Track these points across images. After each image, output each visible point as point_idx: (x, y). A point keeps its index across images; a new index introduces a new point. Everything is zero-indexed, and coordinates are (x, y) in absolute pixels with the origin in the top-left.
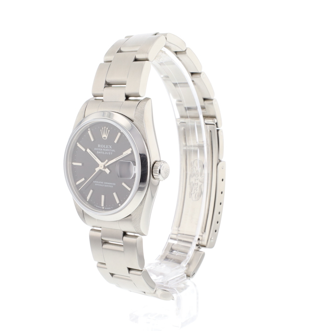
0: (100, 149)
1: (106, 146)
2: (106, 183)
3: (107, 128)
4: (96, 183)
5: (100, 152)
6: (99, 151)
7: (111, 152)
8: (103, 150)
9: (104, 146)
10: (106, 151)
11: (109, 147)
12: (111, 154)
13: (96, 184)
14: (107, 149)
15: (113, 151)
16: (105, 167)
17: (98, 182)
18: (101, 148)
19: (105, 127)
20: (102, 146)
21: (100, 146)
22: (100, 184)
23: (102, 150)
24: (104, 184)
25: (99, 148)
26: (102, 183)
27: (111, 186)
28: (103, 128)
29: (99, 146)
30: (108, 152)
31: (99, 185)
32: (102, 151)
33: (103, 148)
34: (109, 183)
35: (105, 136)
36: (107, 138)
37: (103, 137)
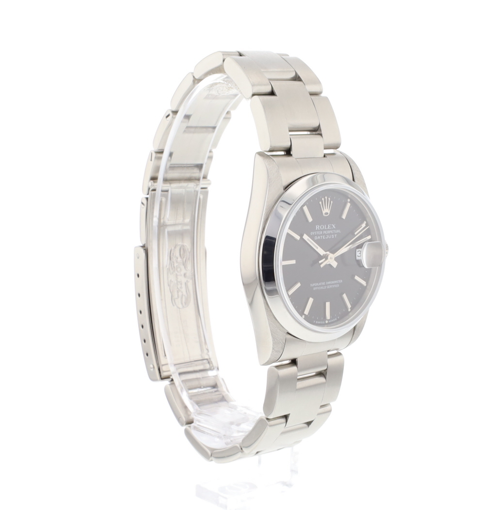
0: (318, 233)
1: (327, 227)
2: (329, 283)
3: (329, 199)
4: (315, 287)
5: (319, 237)
6: (318, 235)
7: (335, 234)
8: (323, 233)
9: (324, 227)
10: (328, 234)
11: (332, 226)
12: (335, 236)
13: (314, 289)
14: (329, 230)
15: (338, 231)
16: (326, 257)
17: (317, 284)
18: (320, 230)
19: (326, 198)
20: (322, 227)
21: (320, 228)
22: (320, 286)
23: (321, 233)
24: (326, 285)
25: (318, 230)
26: (324, 283)
27: (336, 286)
28: (323, 199)
29: (317, 227)
30: (331, 234)
31: (319, 288)
32: (323, 235)
33: (324, 230)
34: (333, 282)
35: (326, 211)
36: (330, 213)
37: (324, 212)
